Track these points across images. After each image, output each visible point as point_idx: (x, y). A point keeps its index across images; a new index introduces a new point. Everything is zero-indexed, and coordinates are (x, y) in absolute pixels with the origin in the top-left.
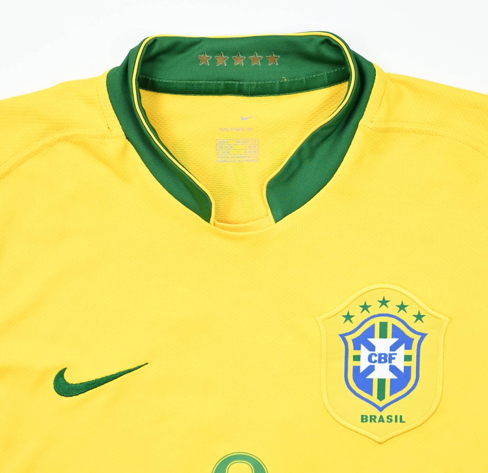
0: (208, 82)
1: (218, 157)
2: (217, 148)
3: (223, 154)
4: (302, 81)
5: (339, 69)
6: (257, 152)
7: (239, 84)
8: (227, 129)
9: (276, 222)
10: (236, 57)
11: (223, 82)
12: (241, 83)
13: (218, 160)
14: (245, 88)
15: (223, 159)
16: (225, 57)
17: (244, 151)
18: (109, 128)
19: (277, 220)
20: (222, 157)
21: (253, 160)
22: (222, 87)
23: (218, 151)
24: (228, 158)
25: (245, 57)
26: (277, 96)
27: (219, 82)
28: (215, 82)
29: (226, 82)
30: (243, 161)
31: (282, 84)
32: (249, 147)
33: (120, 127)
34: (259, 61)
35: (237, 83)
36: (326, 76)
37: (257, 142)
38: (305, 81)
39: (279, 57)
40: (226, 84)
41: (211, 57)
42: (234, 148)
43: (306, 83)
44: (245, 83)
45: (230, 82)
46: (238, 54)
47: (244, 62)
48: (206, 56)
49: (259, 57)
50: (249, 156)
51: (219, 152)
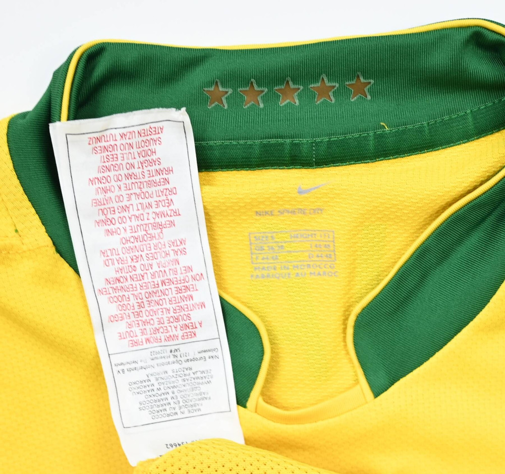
0: (227, 142)
1: (256, 269)
2: (251, 249)
3: (265, 261)
4: (420, 130)
5: (496, 101)
6: (333, 257)
7: (293, 145)
8: (271, 212)
9: (377, 394)
10: (283, 87)
11: (257, 142)
12: (296, 141)
13: (255, 274)
14: (305, 150)
15: (265, 272)
16: (260, 89)
17: (307, 254)
18: (16, 231)
19: (377, 391)
20: (263, 268)
21: (324, 273)
22: (257, 151)
23: (254, 256)
24: (275, 269)
25: (302, 88)
26: (371, 164)
27: (249, 142)
28: (242, 142)
29: (265, 141)
30: (305, 274)
31: (380, 137)
32: (316, 246)
33: (43, 229)
34: (331, 94)
35: (288, 141)
36: (470, 117)
37: (331, 237)
38: (426, 129)
39: (372, 81)
40: (265, 146)
41: (230, 91)
42: (287, 249)
43: (430, 132)
44: (305, 141)
45: (273, 141)
46: (288, 82)
47: (300, 96)
48: (221, 89)
49: (330, 84)
50: (318, 263)
51: (257, 258)
